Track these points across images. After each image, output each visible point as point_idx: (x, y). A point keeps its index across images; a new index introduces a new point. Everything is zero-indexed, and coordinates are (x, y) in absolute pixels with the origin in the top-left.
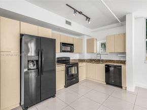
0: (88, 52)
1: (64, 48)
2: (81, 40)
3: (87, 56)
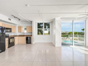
0: (18, 32)
3: (18, 34)
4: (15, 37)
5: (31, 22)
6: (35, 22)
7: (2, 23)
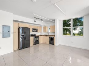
0: (44, 32)
1: (33, 30)
2: (41, 27)
4: (40, 37)
5: (54, 20)
6: (59, 20)
7: (29, 25)
